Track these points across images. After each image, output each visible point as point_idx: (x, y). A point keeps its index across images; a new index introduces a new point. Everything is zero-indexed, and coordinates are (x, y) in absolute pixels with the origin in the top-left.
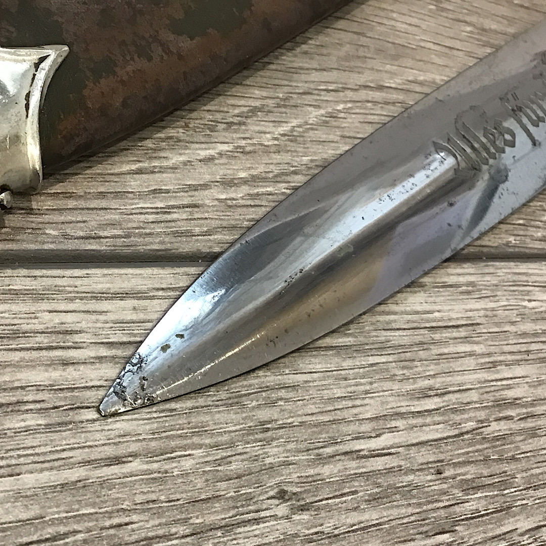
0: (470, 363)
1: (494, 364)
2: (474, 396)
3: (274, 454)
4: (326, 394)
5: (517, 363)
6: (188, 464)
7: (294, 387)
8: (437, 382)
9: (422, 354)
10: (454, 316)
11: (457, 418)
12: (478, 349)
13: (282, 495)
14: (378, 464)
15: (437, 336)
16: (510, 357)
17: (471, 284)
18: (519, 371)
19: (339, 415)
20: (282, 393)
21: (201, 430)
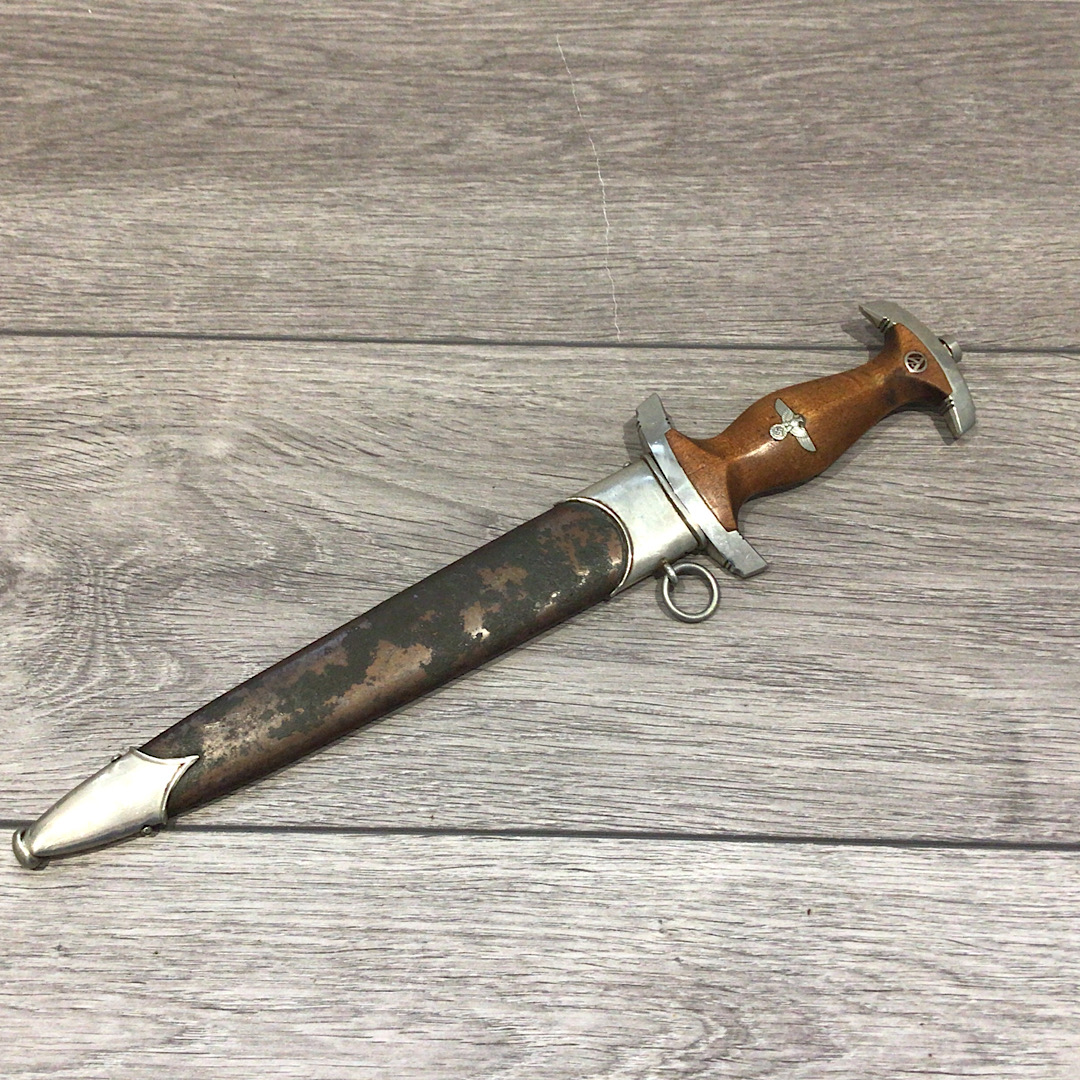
0: (225, 896)
1: (241, 899)
2: (211, 916)
3: (67, 928)
4: (115, 903)
5: (261, 900)
6: (21, 926)
7: (98, 897)
8: (190, 906)
9: (192, 888)
10: (232, 866)
11: (190, 926)
12: (236, 889)
13: (59, 948)
14: (121, 943)
15: (210, 878)
16: (257, 896)
17: (264, 847)
18: (257, 905)
19: (114, 915)
20: (89, 900)
21: (37, 911)
